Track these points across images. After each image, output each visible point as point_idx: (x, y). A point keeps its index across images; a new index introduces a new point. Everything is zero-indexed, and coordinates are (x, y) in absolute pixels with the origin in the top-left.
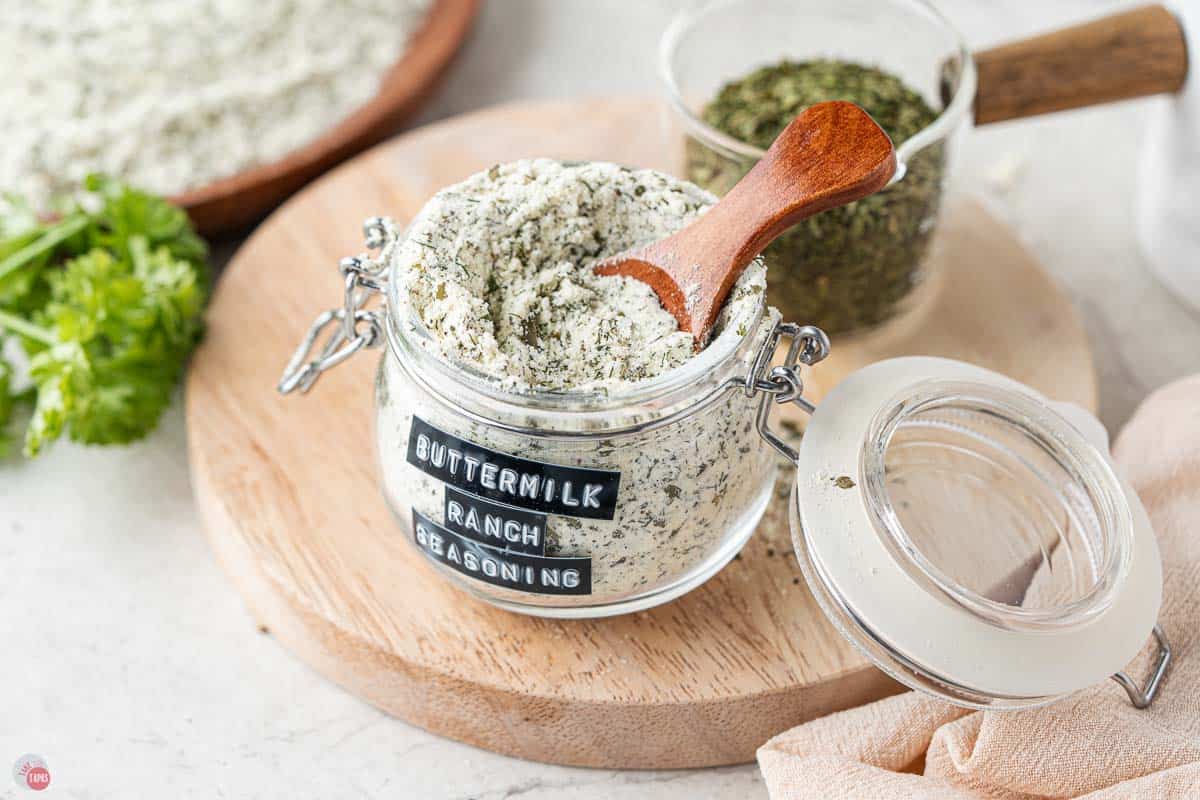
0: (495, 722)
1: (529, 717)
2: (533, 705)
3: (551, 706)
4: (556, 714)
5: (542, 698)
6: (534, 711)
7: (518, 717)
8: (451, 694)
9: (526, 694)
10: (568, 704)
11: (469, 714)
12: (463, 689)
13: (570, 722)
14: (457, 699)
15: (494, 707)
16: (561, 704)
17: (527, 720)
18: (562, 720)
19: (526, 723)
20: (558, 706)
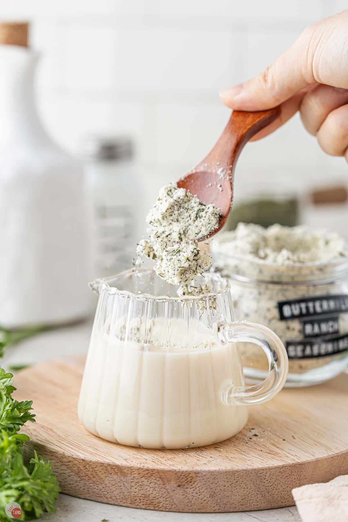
0: (164, 491)
1: (180, 484)
2: (182, 477)
3: (190, 475)
4: (193, 481)
5: (186, 472)
6: (183, 480)
7: (175, 486)
8: (143, 479)
9: (179, 470)
10: (198, 473)
11: (151, 489)
12: (149, 475)
13: (199, 485)
14: (146, 482)
15: (163, 482)
16: (196, 473)
17: (179, 486)
18: (196, 483)
19: (178, 488)
20: (194, 475)
